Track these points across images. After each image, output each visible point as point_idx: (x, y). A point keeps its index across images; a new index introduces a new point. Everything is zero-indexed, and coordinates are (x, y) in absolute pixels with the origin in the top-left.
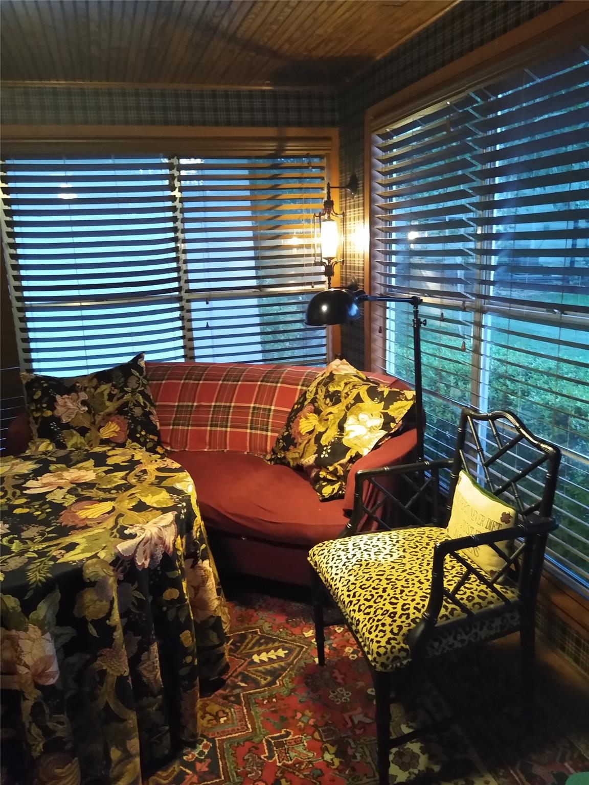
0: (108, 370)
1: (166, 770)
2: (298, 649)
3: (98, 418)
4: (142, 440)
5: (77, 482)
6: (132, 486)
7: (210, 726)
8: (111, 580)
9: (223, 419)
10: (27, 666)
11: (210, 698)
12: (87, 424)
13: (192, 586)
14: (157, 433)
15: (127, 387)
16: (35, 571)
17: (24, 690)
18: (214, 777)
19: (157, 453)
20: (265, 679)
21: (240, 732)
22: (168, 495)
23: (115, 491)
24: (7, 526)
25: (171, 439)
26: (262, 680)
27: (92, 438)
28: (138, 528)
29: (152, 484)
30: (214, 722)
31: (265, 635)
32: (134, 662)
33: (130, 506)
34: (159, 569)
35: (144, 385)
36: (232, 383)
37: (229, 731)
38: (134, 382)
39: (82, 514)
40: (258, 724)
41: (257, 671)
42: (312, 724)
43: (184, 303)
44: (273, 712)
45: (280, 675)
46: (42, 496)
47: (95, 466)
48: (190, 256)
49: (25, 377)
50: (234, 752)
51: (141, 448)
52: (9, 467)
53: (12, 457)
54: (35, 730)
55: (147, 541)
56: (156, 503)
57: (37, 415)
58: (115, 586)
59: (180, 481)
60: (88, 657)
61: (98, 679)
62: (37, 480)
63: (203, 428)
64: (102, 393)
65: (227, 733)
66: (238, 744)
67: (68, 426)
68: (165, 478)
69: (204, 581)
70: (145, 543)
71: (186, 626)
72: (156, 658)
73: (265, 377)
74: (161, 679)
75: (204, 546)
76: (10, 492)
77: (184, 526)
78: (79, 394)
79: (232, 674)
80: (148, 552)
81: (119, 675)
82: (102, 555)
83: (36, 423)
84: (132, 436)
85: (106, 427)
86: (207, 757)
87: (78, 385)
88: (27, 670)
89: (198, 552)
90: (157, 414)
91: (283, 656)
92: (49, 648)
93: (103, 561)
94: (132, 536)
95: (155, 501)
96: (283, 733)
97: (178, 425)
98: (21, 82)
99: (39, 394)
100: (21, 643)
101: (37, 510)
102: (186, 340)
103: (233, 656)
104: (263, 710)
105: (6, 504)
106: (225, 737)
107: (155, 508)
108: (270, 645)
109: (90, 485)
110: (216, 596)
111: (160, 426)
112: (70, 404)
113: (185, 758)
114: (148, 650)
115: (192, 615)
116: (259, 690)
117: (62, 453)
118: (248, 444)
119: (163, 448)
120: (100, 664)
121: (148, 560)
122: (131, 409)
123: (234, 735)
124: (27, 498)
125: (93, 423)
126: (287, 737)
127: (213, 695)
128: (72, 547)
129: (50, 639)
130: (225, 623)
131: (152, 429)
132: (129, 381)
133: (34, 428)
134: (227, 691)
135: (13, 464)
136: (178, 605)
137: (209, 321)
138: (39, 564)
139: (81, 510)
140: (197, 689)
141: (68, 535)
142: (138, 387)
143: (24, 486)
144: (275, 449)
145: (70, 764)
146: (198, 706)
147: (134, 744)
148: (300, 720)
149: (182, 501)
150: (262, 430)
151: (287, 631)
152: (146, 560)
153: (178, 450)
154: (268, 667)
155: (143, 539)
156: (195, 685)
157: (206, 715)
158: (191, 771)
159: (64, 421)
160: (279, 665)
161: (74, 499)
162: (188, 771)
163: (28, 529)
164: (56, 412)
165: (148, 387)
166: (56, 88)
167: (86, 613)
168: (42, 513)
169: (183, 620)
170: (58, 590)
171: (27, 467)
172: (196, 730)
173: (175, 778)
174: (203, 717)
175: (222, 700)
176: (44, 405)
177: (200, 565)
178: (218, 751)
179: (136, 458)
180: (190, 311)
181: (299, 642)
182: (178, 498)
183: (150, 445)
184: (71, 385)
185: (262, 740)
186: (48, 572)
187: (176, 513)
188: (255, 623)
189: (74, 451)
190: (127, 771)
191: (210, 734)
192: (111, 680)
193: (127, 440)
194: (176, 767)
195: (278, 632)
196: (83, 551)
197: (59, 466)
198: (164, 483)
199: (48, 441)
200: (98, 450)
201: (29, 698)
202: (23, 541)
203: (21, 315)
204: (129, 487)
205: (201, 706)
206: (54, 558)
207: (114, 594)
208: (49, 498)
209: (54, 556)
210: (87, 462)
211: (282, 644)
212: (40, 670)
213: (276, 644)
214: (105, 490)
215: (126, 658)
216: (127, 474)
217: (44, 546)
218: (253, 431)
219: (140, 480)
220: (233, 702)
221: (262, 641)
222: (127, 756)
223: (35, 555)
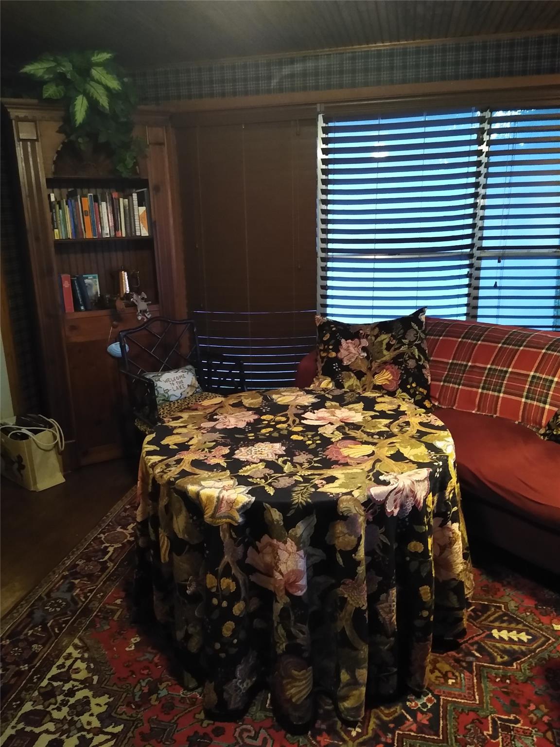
0: (390, 321)
1: (389, 708)
2: (543, 639)
3: (375, 365)
4: (412, 391)
5: (346, 421)
6: (393, 435)
7: (437, 682)
8: (361, 519)
9: (496, 384)
10: (281, 574)
11: (441, 655)
12: (364, 369)
13: (439, 544)
14: (427, 387)
15: (406, 339)
16: (299, 493)
17: (277, 593)
18: (432, 733)
19: (424, 407)
20: (502, 657)
21: (467, 700)
22: (427, 450)
23: (377, 437)
24: (284, 448)
25: (440, 395)
26: (499, 657)
27: (367, 383)
28: (392, 476)
29: (413, 437)
30: (442, 680)
31: (509, 613)
32: (373, 599)
33: (389, 454)
34: (407, 519)
35: (421, 339)
36: (514, 347)
37: (455, 694)
38: (412, 335)
39: (345, 452)
40: (487, 698)
41: (494, 646)
42: (546, 721)
43: (474, 260)
44: (504, 692)
45: (519, 659)
46: (315, 428)
47: (364, 409)
48: (488, 212)
49: (319, 320)
50: (457, 717)
51: (410, 399)
52: (294, 397)
53: (298, 388)
54: (281, 631)
55: (399, 491)
56: (413, 456)
57: (324, 355)
58: (364, 525)
59: (441, 439)
60: (334, 581)
61: (339, 604)
62: (314, 413)
63: (475, 389)
64: (381, 342)
65: (453, 696)
66: (462, 710)
67: (347, 368)
68: (426, 434)
69: (451, 542)
70: (397, 493)
71: (428, 580)
72: (394, 602)
73: (551, 345)
74: (396, 623)
75: (455, 509)
76: (291, 420)
77: (438, 484)
78: (362, 340)
79: (468, 640)
80: (399, 501)
81: (357, 606)
82: (356, 493)
83: (322, 362)
84: (403, 386)
85: (380, 375)
86: (429, 710)
87: (361, 332)
88: (281, 577)
89: (449, 513)
90: (430, 368)
91: (526, 641)
92: (302, 564)
93: (356, 500)
94: (385, 483)
95: (413, 454)
96: (512, 717)
97: (449, 382)
98: (350, 47)
99: (328, 336)
100: (279, 552)
101: (309, 440)
102: (471, 298)
103: (472, 623)
104: (494, 687)
105: (287, 429)
106: (450, 699)
107: (411, 461)
108: (513, 625)
109: (356, 427)
110: (462, 561)
111: (431, 380)
112: (352, 349)
113: (408, 703)
114: (387, 592)
115: (433, 572)
116: (493, 665)
117: (338, 392)
118: (521, 414)
119: (431, 403)
120: (342, 591)
121: (398, 509)
122: (406, 361)
123: (460, 700)
124: (303, 427)
125: (370, 369)
126: (516, 724)
127: (445, 654)
128: (331, 480)
129: (303, 556)
130: (468, 589)
131: (422, 382)
132: (407, 333)
133: (320, 366)
134: (460, 655)
135: (298, 396)
136: (422, 559)
137: (498, 281)
138: (303, 488)
139: (345, 447)
140: (430, 644)
141: (330, 468)
142: (415, 341)
143: (302, 416)
144: (551, 424)
145: (305, 671)
146: (428, 660)
147: (363, 674)
148: (532, 712)
149: (439, 459)
150: (539, 401)
151: (535, 617)
152: (395, 508)
153: (445, 407)
154: (507, 646)
155: (395, 489)
156: (428, 640)
157: (436, 671)
158: (412, 718)
159: (345, 363)
160: (519, 648)
161: (341, 436)
162: (408, 717)
163: (300, 455)
164: (339, 355)
165: (425, 342)
166: (381, 50)
167: (336, 542)
168: (313, 443)
169: (424, 574)
170: (315, 516)
171: (308, 400)
172: (423, 682)
173: (395, 719)
174: (432, 672)
175: (453, 661)
176: (331, 347)
177: (450, 526)
178: (441, 709)
179: (402, 409)
180: (479, 269)
181: (546, 632)
182: (435, 456)
183: (418, 398)
184: (355, 331)
185: (488, 716)
186: (309, 498)
187: (431, 470)
188: (500, 598)
189: (348, 392)
190: (353, 696)
191: (436, 691)
192: (350, 608)
193: (397, 389)
194: (398, 709)
195: (524, 614)
196: (341, 486)
197: (334, 403)
198: (424, 439)
199: (329, 379)
200: (369, 395)
201: (280, 601)
202: (294, 465)
203: (323, 264)
204: (391, 435)
205: (432, 660)
206: (316, 486)
207: (363, 532)
208: (321, 430)
209: (316, 485)
210: (357, 405)
211: (526, 628)
212: (291, 580)
213: (520, 626)
214: (368, 434)
215: (366, 593)
216: (391, 423)
217: (309, 473)
218: (529, 401)
219: (402, 431)
220: (464, 668)
221: (505, 618)
222: (354, 683)
223: (301, 479)
